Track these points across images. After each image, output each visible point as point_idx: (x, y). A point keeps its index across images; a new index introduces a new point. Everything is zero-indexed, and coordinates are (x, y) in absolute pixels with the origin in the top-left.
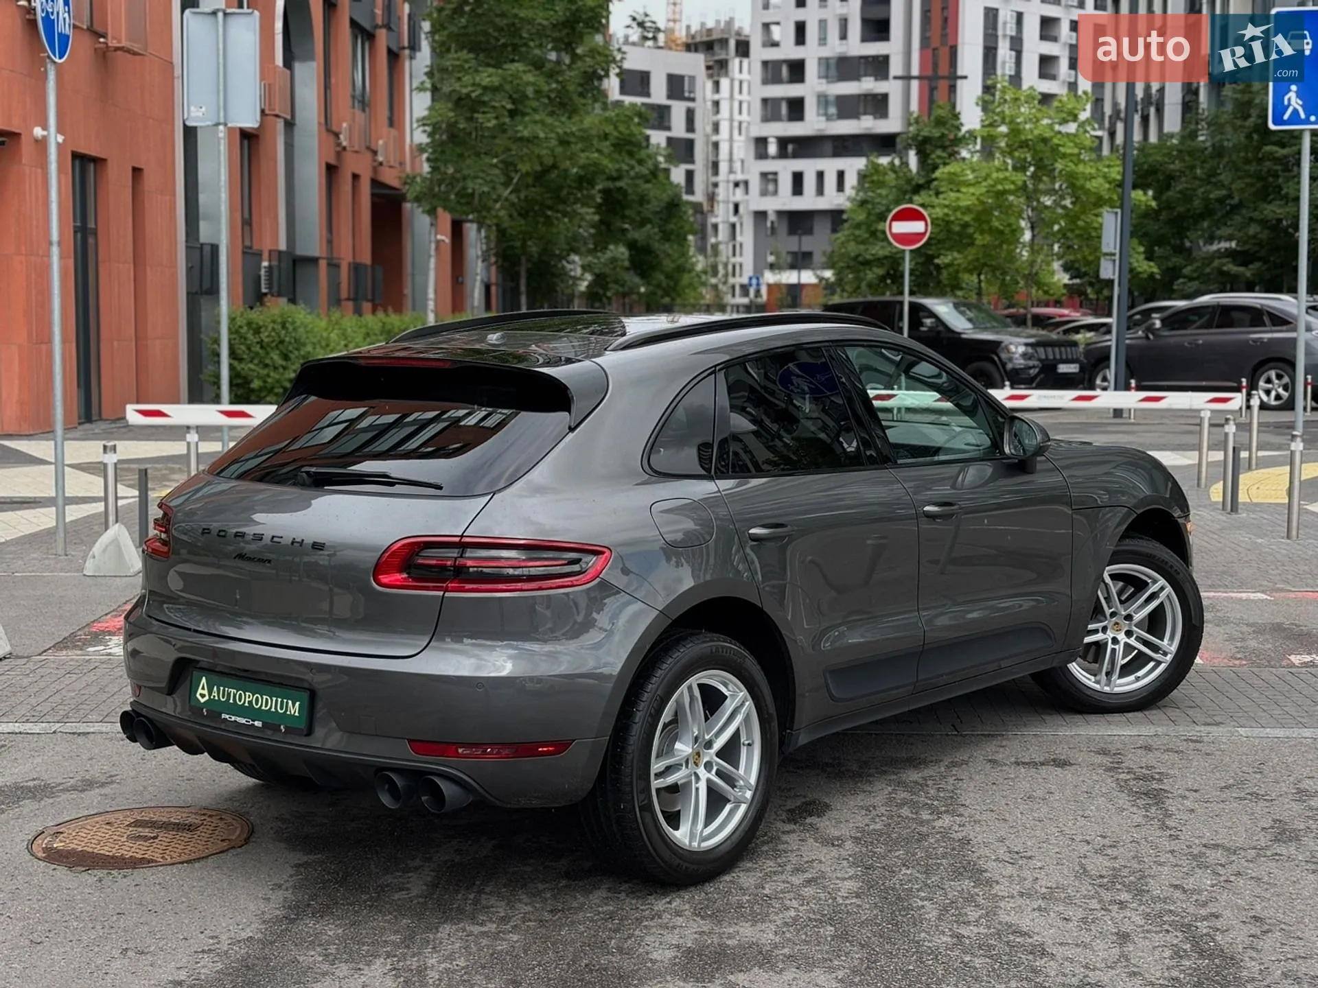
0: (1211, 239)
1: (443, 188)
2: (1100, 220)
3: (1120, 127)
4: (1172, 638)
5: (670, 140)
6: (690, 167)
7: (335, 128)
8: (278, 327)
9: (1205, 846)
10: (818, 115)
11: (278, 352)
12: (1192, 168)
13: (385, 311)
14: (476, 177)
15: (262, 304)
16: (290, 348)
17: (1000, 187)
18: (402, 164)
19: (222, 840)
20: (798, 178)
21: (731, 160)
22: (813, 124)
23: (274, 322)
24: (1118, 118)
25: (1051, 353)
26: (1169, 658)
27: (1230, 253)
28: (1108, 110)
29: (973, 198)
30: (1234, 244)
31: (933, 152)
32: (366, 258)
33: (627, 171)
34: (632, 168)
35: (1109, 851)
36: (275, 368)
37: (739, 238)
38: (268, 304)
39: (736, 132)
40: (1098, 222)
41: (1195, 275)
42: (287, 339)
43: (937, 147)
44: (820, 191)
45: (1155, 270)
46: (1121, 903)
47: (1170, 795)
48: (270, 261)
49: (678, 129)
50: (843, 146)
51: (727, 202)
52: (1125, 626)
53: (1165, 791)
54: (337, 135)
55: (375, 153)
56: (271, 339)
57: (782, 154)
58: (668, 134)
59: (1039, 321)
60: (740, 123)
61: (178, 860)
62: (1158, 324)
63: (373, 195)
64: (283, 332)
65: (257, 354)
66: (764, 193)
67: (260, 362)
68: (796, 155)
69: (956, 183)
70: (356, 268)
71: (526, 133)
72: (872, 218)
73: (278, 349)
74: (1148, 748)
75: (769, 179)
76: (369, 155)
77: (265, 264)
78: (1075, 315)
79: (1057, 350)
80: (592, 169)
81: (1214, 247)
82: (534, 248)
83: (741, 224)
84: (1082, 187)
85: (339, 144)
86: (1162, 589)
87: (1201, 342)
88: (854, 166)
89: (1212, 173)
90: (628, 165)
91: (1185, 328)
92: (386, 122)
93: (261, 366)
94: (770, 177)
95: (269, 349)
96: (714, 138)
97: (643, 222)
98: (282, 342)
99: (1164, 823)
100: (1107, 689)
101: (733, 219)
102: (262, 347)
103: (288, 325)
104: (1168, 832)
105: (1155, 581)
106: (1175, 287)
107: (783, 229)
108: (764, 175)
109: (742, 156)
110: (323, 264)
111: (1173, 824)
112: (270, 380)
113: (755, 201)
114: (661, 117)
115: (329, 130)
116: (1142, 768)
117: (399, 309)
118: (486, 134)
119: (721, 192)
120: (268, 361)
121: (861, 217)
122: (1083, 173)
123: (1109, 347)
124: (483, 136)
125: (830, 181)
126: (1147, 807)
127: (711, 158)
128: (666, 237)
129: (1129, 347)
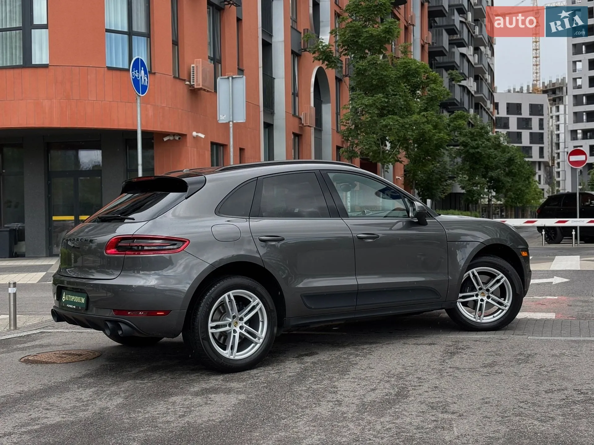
4: (508, 300)
6: (541, 145)
20: (592, 148)
21: (565, 142)
26: (507, 308)
33: (481, 144)
34: (484, 142)
49: (535, 128)
52: (486, 294)
57: (584, 137)
58: (531, 131)
68: (591, 138)
86: (502, 278)
90: (482, 141)
96: (557, 132)
100: (479, 321)
105: (499, 275)
114: (527, 123)
119: (561, 157)
127: (555, 141)
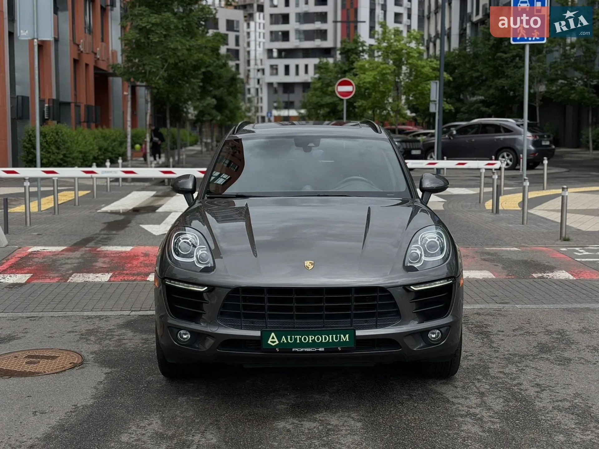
0: (473, 95)
1: (134, 69)
2: (428, 86)
3: (431, 45)
5: (228, 50)
6: (237, 62)
7: (77, 43)
8: (55, 134)
9: (510, 354)
10: (296, 39)
11: (54, 146)
12: (465, 63)
13: (102, 127)
14: (150, 64)
15: (47, 124)
16: (60, 144)
17: (384, 72)
18: (108, 59)
19: (70, 363)
20: (287, 68)
21: (256, 60)
22: (293, 43)
23: (52, 132)
24: (431, 41)
25: (408, 145)
27: (482, 102)
28: (426, 37)
29: (371, 77)
30: (483, 98)
31: (351, 55)
32: (92, 103)
33: (213, 63)
35: (470, 358)
36: (54, 154)
37: (260, 95)
38: (49, 124)
39: (258, 47)
40: (427, 87)
41: (466, 111)
42: (59, 140)
43: (353, 53)
44: (297, 73)
45: (452, 108)
46: (478, 379)
47: (492, 333)
48: (49, 104)
49: (232, 45)
50: (307, 53)
51: (254, 78)
53: (489, 332)
54: (78, 45)
55: (96, 54)
56: (51, 140)
57: (280, 56)
58: (227, 47)
59: (401, 132)
60: (260, 42)
61: (52, 372)
62: (455, 132)
63: (95, 74)
64: (57, 137)
65: (45, 147)
66: (272, 74)
67: (46, 150)
68: (286, 57)
69: (363, 70)
70: (88, 107)
71: (172, 46)
72: (324, 85)
73: (54, 144)
74: (478, 314)
75: (274, 69)
76: (93, 55)
77: (47, 105)
78: (415, 129)
79: (411, 144)
80: (200, 61)
81: (475, 99)
82: (172, 97)
83: (261, 89)
84: (420, 71)
85: (79, 50)
87: (473, 140)
88: (313, 62)
89: (474, 66)
91: (466, 134)
92: (100, 40)
93: (47, 152)
94: (275, 67)
95: (50, 145)
96: (248, 49)
97: (220, 87)
98: (56, 141)
99: (491, 345)
101: (257, 86)
102: (47, 144)
103: (59, 133)
104: (494, 349)
106: (458, 117)
107: (280, 90)
108: (272, 66)
109: (261, 57)
110: (73, 105)
111: (496, 346)
112: (51, 159)
113: (269, 78)
114: (224, 39)
115: (75, 43)
116: (478, 322)
117: (108, 126)
118: (153, 45)
119: (252, 75)
120: (50, 150)
121: (319, 85)
122: (421, 65)
123: (434, 143)
124: (152, 46)
125: (302, 69)
126: (482, 339)
127: (247, 58)
128: (230, 94)
129: (443, 143)
